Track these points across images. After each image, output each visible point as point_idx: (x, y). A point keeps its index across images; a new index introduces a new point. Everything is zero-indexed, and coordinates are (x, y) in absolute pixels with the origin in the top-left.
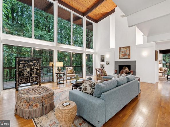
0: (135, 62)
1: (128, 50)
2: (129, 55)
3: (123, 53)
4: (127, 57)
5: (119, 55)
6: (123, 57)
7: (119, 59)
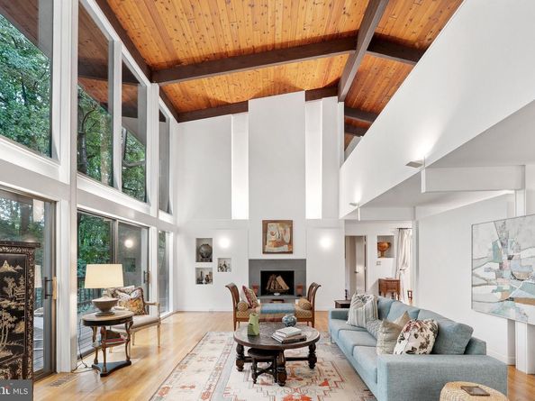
0: (304, 261)
1: (288, 230)
2: (291, 243)
3: (273, 238)
4: (285, 248)
5: (265, 243)
6: (276, 250)
7: (264, 253)
